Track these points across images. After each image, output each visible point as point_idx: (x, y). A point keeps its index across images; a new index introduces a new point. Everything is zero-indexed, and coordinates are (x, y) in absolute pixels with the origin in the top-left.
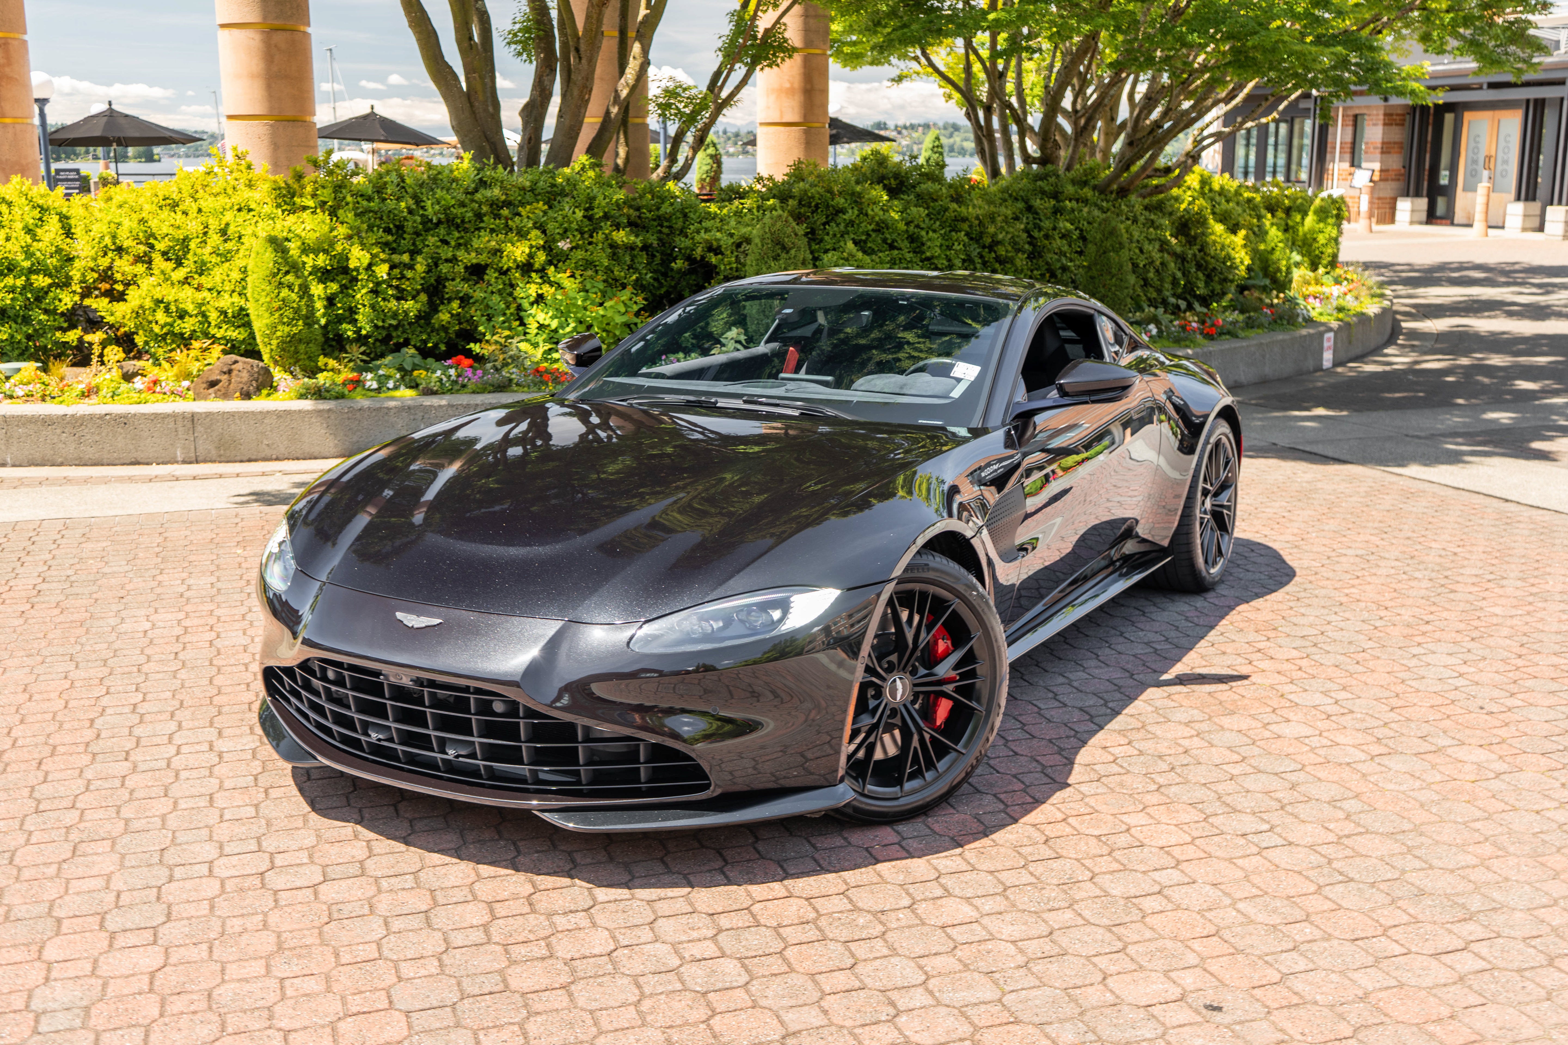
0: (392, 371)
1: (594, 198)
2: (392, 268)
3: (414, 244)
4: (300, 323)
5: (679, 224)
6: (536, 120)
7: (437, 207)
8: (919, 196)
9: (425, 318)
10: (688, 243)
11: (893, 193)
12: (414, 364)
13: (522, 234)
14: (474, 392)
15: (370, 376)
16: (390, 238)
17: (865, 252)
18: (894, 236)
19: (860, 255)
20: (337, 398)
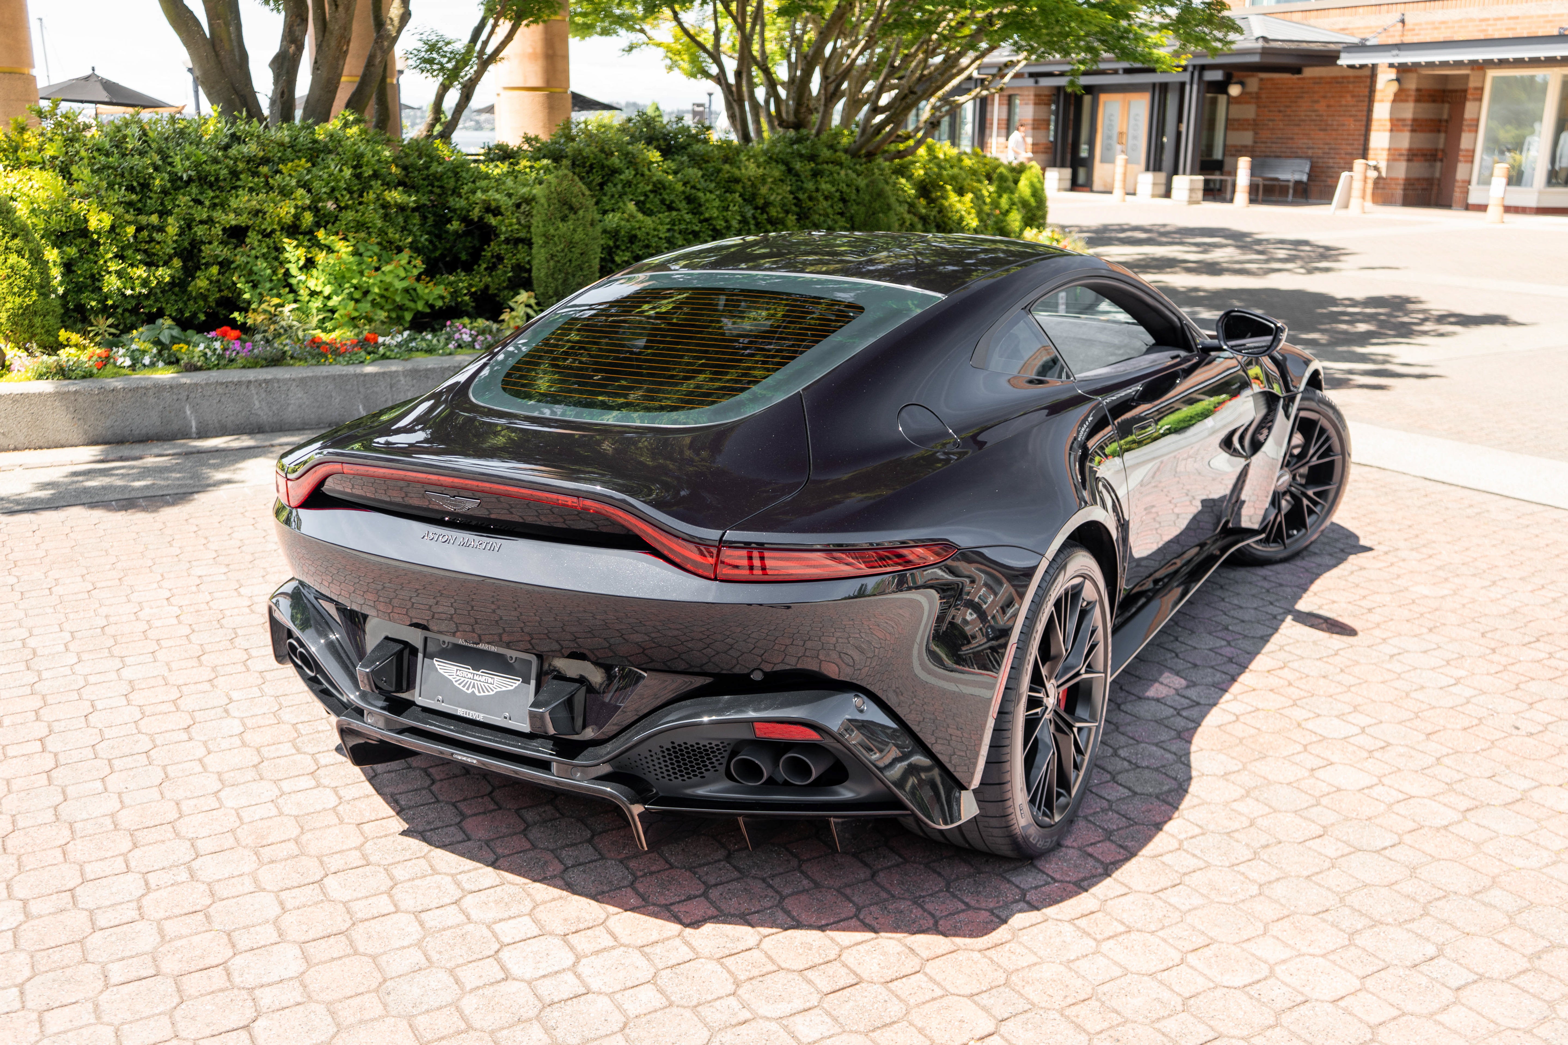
0: (147, 346)
1: (362, 155)
2: (139, 230)
3: (162, 204)
4: (34, 293)
5: (452, 183)
6: (288, 72)
7: (187, 163)
8: (692, 157)
9: (179, 285)
10: (463, 203)
11: (667, 152)
12: (173, 337)
13: (286, 193)
14: (244, 367)
15: (122, 351)
16: (134, 197)
17: (644, 213)
18: (672, 197)
19: (640, 216)
20: (84, 377)
